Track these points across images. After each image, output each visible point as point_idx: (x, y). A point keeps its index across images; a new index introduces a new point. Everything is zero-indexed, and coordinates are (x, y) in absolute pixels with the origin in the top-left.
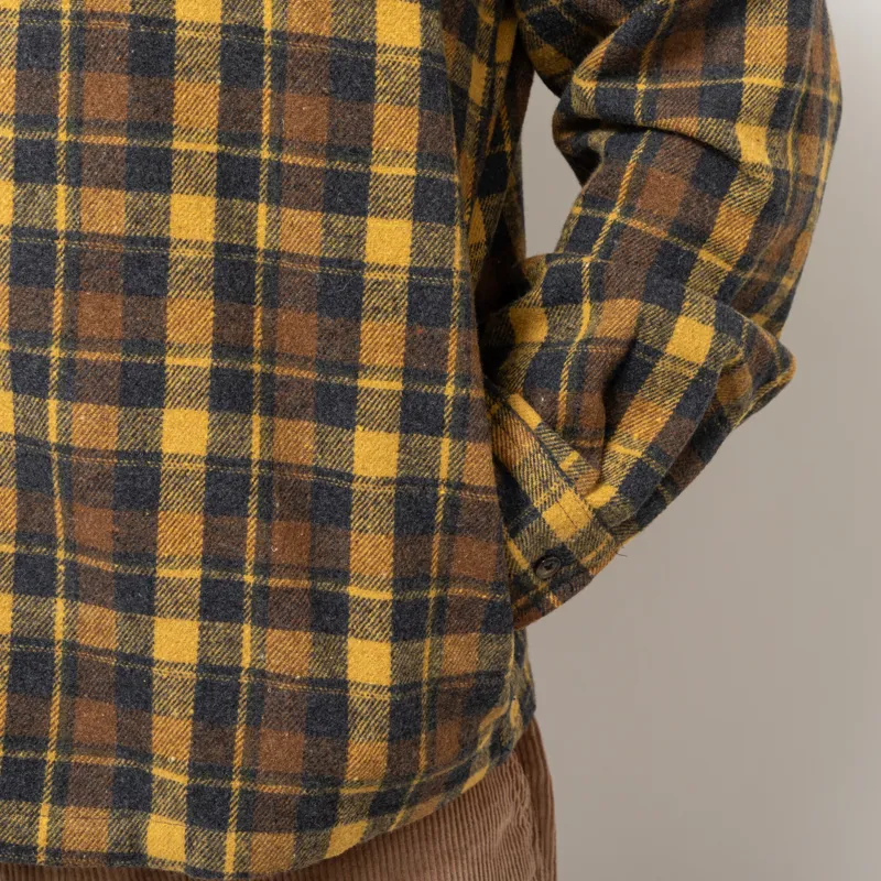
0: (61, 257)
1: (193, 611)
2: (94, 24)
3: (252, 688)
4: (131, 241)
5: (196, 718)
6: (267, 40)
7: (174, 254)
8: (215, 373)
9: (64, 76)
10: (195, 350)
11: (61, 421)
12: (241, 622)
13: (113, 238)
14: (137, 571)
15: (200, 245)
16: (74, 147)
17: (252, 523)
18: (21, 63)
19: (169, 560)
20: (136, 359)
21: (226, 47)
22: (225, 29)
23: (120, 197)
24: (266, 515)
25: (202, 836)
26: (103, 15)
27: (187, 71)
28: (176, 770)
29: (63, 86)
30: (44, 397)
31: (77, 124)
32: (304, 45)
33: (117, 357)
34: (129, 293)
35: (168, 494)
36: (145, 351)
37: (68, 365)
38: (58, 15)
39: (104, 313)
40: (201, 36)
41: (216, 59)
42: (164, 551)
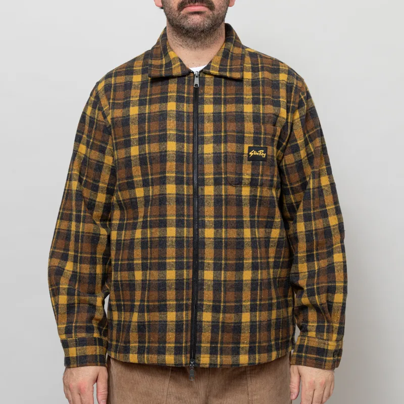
0: (223, 243)
1: (249, 311)
2: (229, 197)
3: (259, 325)
4: (237, 239)
5: (250, 333)
6: (258, 198)
7: (245, 240)
8: (252, 263)
9: (223, 207)
10: (249, 259)
11: (224, 275)
12: (257, 311)
13: (234, 238)
14: (239, 304)
15: (249, 238)
16: (226, 221)
17: (259, 291)
18: (215, 206)
19: (245, 301)
20: (238, 262)
21: (250, 199)
22: (250, 196)
23: (235, 230)
24: (261, 290)
25: (252, 356)
26: (231, 195)
27: (244, 205)
28: (247, 344)
29: (223, 209)
30: (221, 271)
31: (226, 217)
32: (265, 198)
33: (234, 262)
34: (237, 249)
35: (244, 288)
36: (240, 260)
37: (226, 264)
38: (222, 195)
39: (232, 253)
40: (246, 198)
41: (248, 202)
42: (244, 300)
